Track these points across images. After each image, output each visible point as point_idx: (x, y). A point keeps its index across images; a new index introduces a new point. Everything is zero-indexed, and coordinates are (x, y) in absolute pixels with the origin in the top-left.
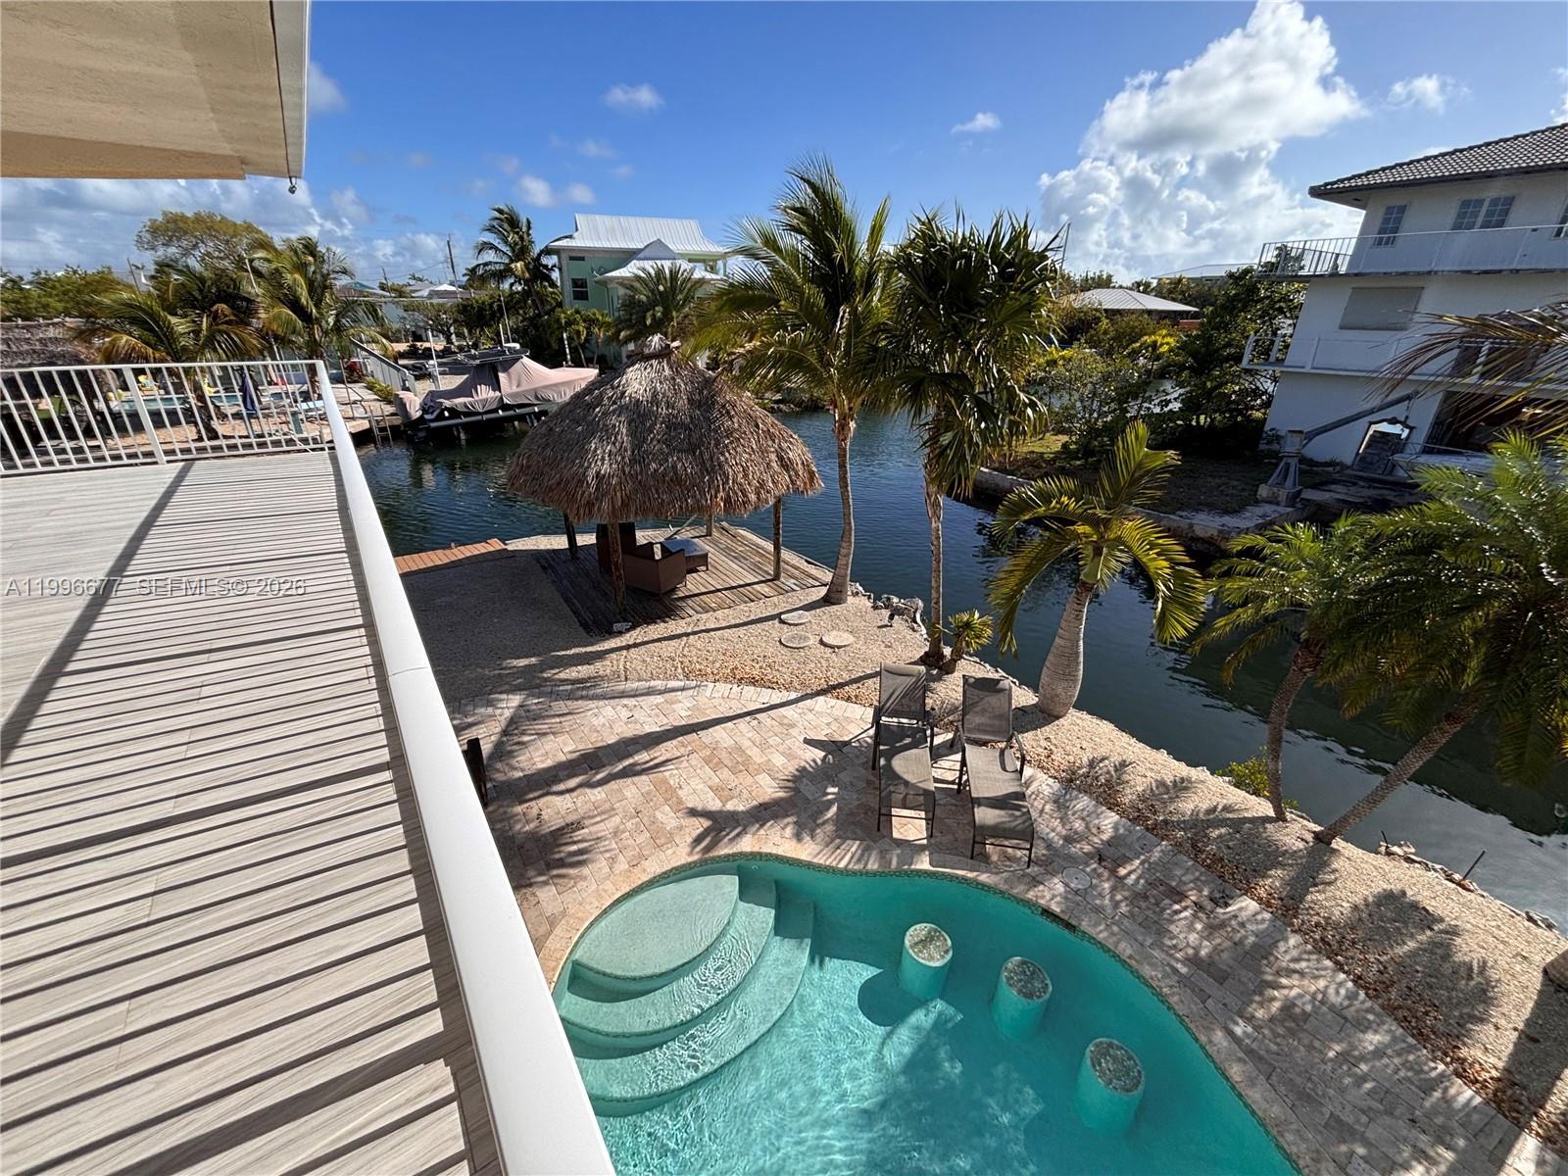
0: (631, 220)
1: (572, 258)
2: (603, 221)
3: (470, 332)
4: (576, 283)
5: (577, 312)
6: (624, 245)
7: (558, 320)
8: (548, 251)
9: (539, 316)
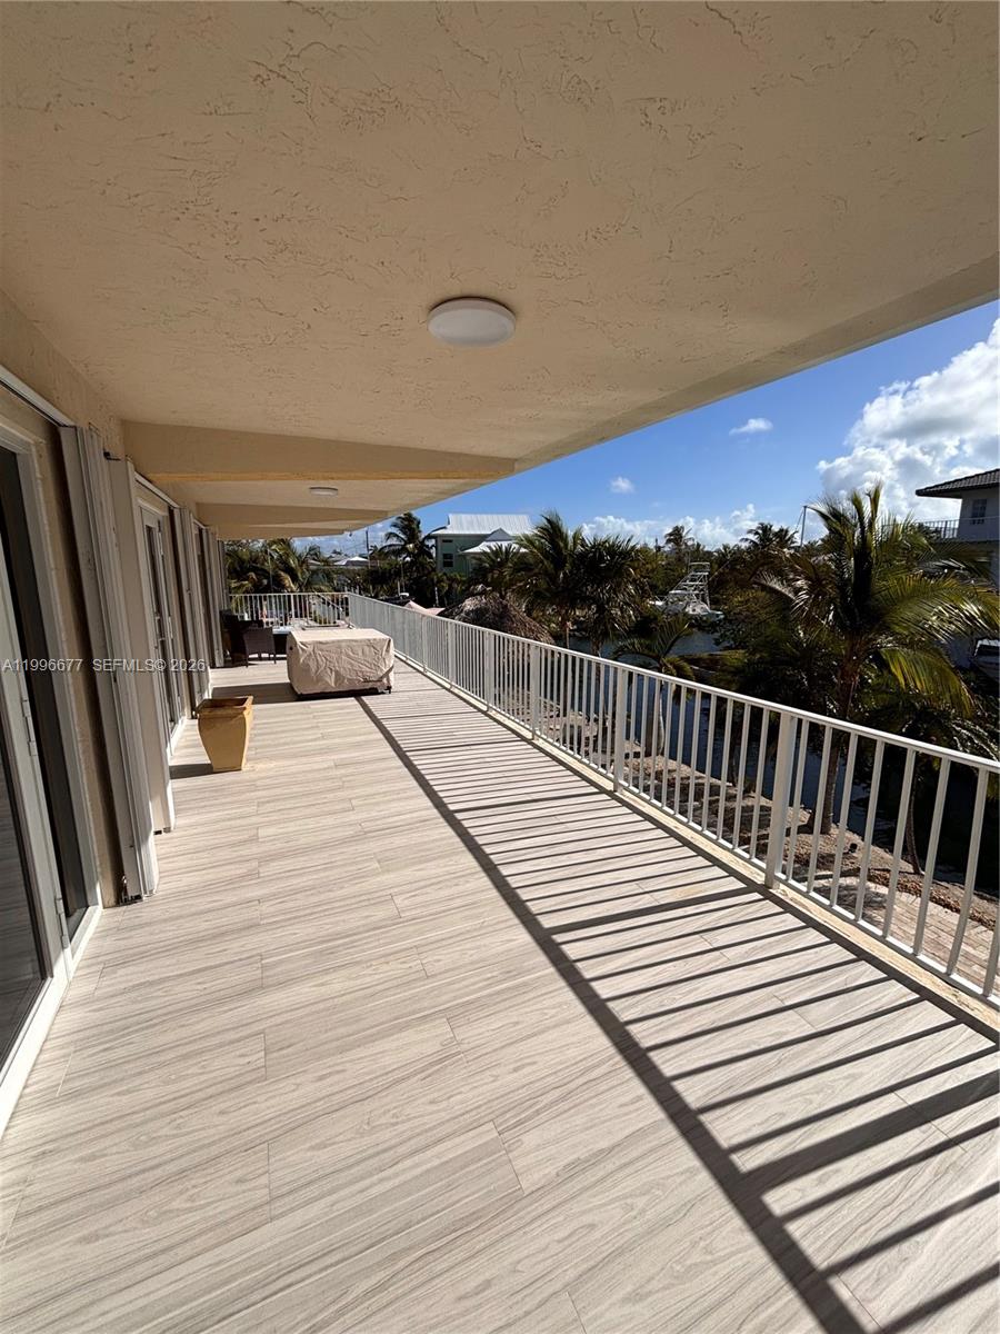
0: (485, 516)
1: (444, 541)
2: (465, 518)
3: (374, 589)
4: (445, 556)
5: (445, 574)
6: (478, 533)
7: (432, 580)
8: (429, 537)
9: (421, 577)
